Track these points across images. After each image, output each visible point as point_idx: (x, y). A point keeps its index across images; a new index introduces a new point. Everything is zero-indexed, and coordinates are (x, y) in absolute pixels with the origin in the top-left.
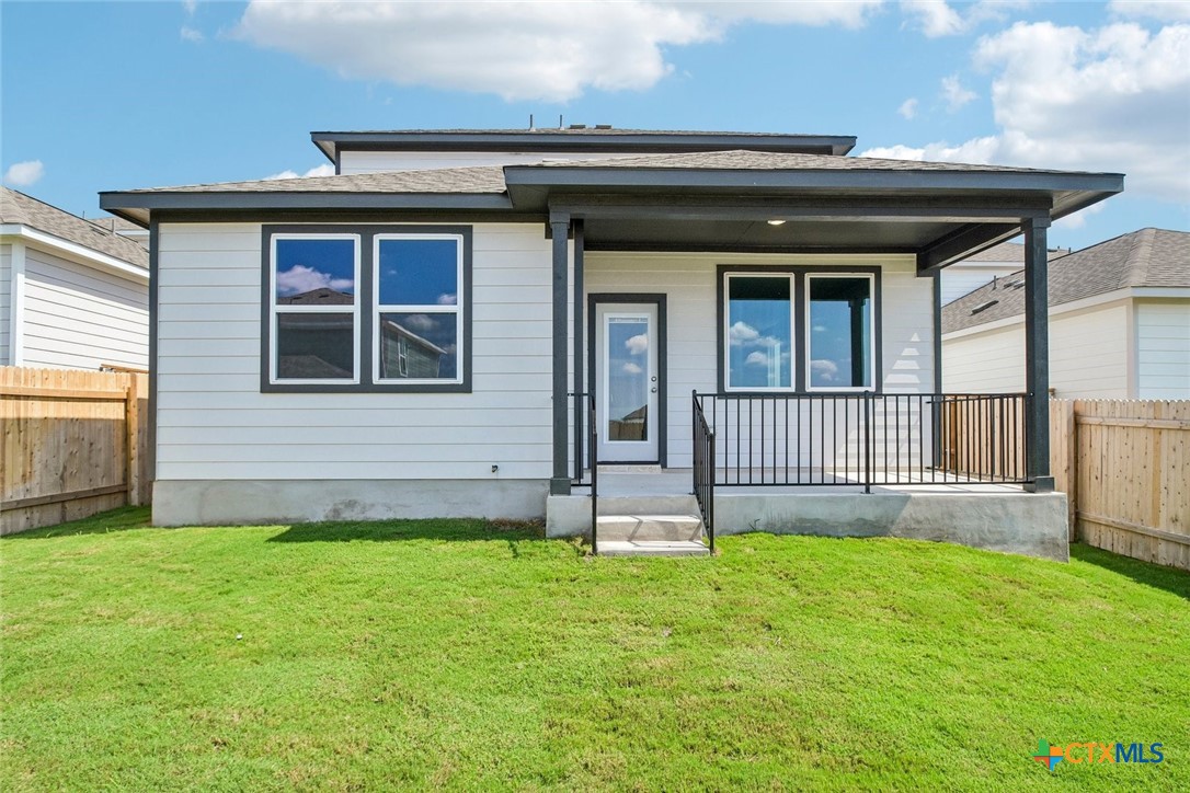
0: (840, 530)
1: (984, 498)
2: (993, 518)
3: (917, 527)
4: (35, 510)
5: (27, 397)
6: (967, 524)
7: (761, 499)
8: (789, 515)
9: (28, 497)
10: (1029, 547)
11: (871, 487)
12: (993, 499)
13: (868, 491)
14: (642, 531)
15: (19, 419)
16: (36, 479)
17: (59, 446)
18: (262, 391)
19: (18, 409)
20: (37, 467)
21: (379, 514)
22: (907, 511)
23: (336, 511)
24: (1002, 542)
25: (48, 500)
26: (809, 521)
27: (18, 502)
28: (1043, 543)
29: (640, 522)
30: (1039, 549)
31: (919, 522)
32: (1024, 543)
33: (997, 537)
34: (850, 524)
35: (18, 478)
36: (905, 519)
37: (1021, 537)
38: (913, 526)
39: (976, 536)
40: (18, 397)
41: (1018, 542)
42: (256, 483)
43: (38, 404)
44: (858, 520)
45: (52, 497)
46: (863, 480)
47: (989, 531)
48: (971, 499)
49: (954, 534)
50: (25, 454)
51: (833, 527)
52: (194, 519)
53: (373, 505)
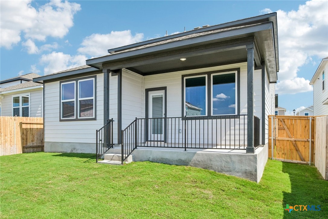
0: (174, 163)
1: (223, 154)
2: (226, 162)
3: (198, 163)
4: (35, 148)
5: (32, 124)
6: (216, 164)
7: (151, 151)
8: (159, 157)
9: (33, 145)
10: (240, 174)
11: (186, 149)
12: (226, 155)
13: (185, 150)
14: (114, 158)
15: (31, 128)
16: (35, 141)
17: (41, 134)
18: (60, 121)
19: (30, 126)
20: (35, 139)
21: (79, 152)
22: (195, 158)
23: (72, 150)
24: (230, 171)
25: (37, 146)
26: (164, 159)
27: (30, 146)
28: (246, 173)
29: (114, 155)
30: (244, 175)
31: (199, 162)
32: (238, 172)
33: (228, 169)
34: (177, 161)
35: (31, 141)
36: (194, 160)
37: (237, 170)
38: (197, 163)
39: (220, 168)
40: (30, 124)
41: (236, 171)
42: (59, 143)
43: (35, 125)
44: (179, 159)
45: (39, 146)
46: (184, 146)
47: (225, 167)
48: (218, 155)
49: (211, 167)
50: (32, 136)
51: (172, 161)
52: (50, 151)
53: (78, 149)
